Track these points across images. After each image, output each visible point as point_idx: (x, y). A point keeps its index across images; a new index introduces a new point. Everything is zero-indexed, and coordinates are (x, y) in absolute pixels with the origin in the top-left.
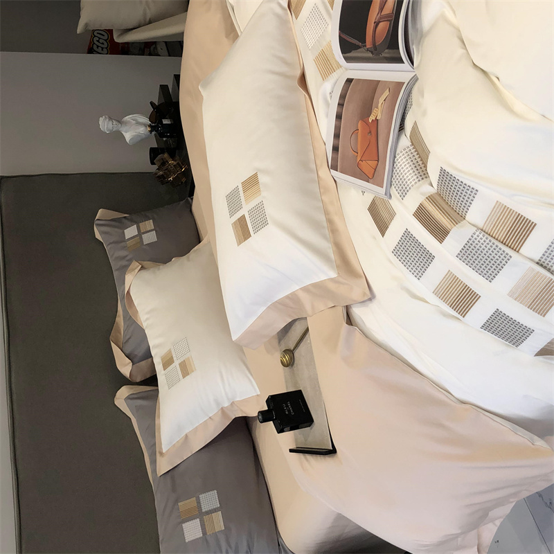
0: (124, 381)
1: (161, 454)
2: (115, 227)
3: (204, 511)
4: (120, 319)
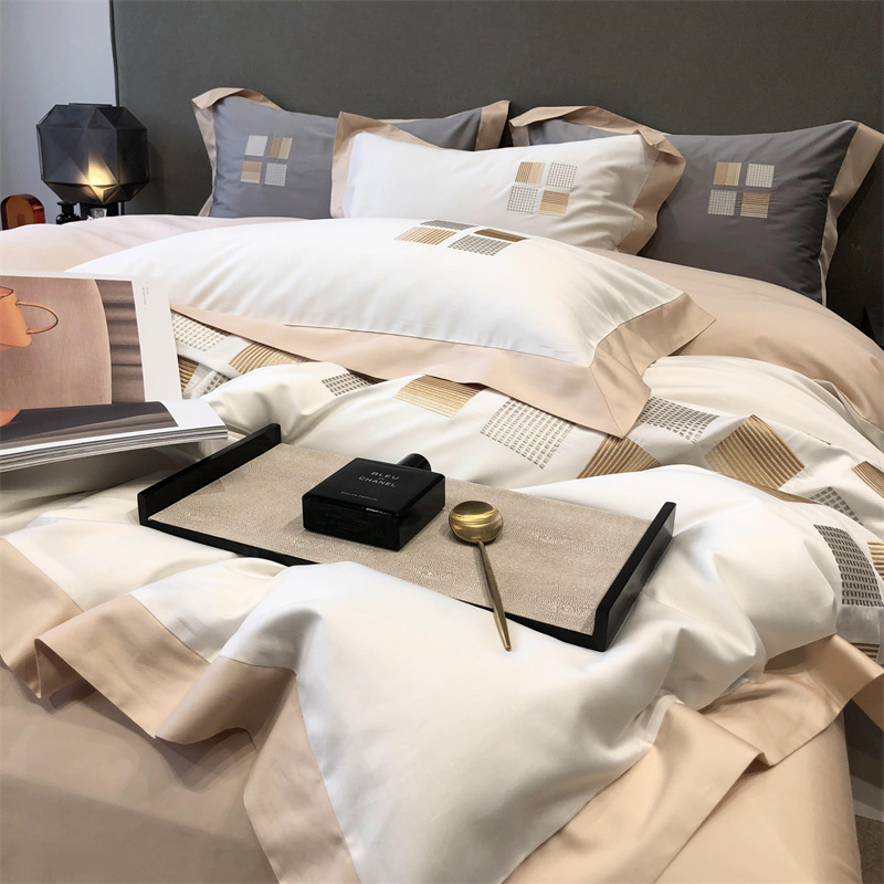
3: (268, 164)
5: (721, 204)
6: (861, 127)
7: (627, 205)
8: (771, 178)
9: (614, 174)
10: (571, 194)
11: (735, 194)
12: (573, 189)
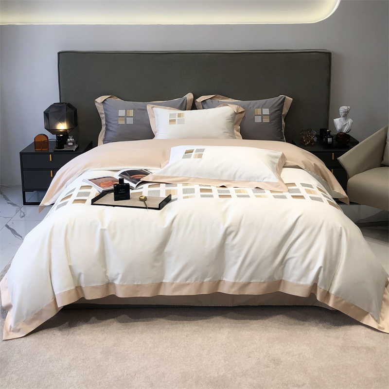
0: (196, 97)
1: (153, 107)
2: (274, 105)
4: (230, 100)
5: (258, 119)
6: (286, 97)
8: (269, 112)
11: (261, 117)
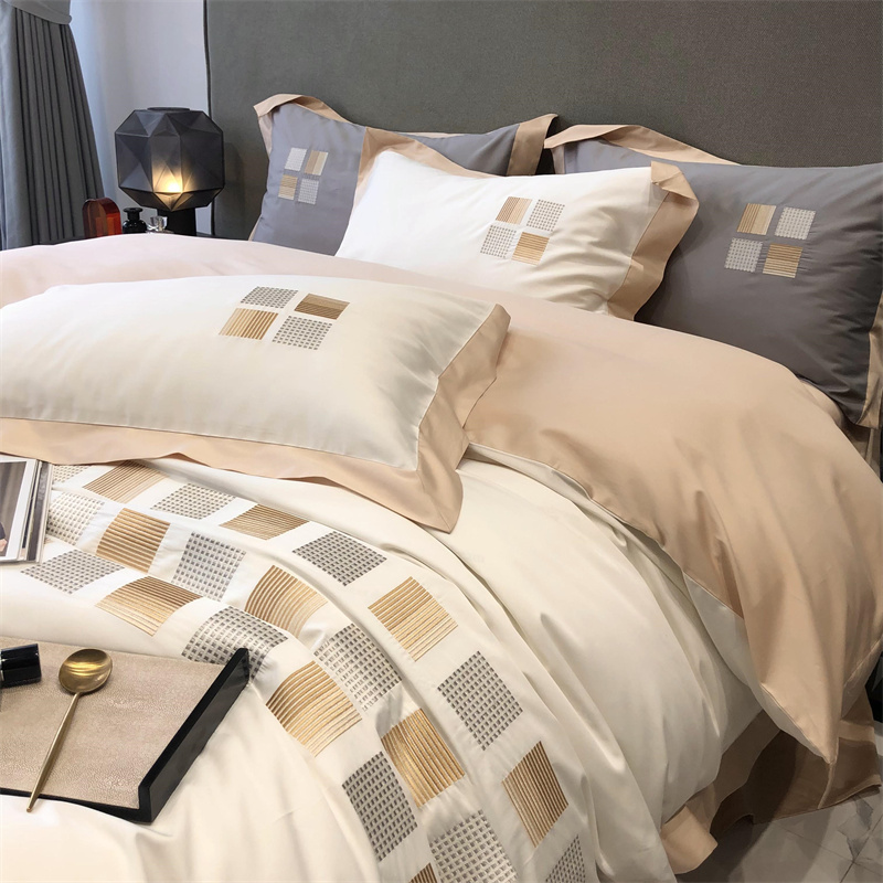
3: (303, 181)
5: (742, 257)
7: (625, 252)
8: (808, 227)
9: (606, 216)
10: (551, 238)
11: (760, 245)
12: (554, 233)
